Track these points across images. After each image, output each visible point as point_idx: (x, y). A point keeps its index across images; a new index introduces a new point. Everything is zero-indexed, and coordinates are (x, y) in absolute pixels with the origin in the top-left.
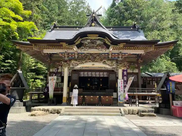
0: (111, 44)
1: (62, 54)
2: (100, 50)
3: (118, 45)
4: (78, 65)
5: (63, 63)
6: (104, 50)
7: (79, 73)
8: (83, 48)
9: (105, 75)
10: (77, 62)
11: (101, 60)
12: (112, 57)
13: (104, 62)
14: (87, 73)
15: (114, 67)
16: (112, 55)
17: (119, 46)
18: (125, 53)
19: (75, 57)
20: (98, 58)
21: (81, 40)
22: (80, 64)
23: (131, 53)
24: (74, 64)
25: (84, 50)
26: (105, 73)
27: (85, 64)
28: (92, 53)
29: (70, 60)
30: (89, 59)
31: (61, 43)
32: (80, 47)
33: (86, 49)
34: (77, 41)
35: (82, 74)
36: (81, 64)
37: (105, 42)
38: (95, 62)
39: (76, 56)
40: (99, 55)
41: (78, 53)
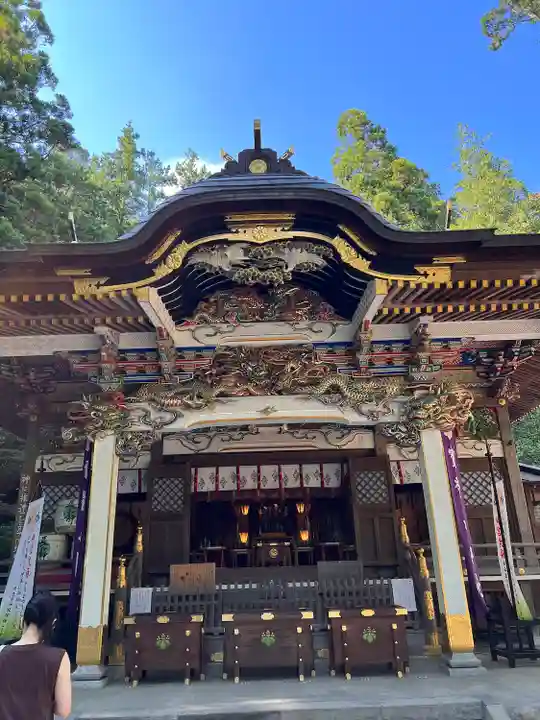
0: (370, 267)
1: (85, 361)
2: (303, 324)
3: (416, 273)
4: (178, 416)
5: (86, 405)
6: (328, 328)
7: (193, 470)
8: (209, 319)
9: (332, 476)
10: (172, 398)
11: (315, 383)
12: (371, 364)
13: (328, 392)
14: (235, 468)
15: (389, 419)
16: (371, 351)
17: (426, 275)
18: (446, 340)
19: (160, 368)
20: (293, 369)
21: (190, 253)
22: (188, 407)
23: (479, 338)
24: (154, 415)
25: (211, 331)
26: (331, 471)
27: (218, 407)
28: (260, 349)
29: (131, 389)
30: (245, 378)
31: (62, 272)
32: (191, 315)
33: (224, 327)
34: (163, 259)
35: (206, 480)
36: (199, 407)
37: (337, 255)
38: (280, 393)
39: (167, 365)
40: (297, 352)
41: (180, 350)
